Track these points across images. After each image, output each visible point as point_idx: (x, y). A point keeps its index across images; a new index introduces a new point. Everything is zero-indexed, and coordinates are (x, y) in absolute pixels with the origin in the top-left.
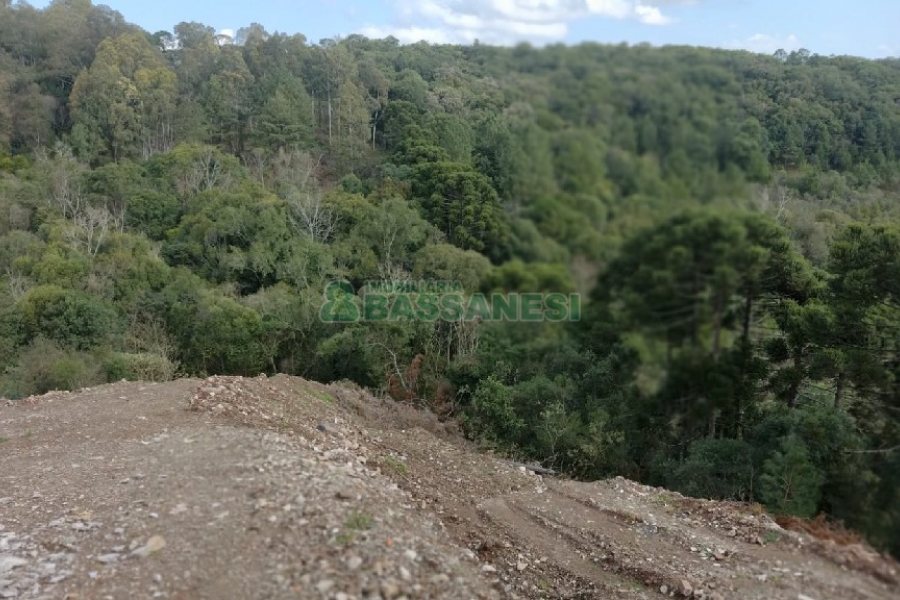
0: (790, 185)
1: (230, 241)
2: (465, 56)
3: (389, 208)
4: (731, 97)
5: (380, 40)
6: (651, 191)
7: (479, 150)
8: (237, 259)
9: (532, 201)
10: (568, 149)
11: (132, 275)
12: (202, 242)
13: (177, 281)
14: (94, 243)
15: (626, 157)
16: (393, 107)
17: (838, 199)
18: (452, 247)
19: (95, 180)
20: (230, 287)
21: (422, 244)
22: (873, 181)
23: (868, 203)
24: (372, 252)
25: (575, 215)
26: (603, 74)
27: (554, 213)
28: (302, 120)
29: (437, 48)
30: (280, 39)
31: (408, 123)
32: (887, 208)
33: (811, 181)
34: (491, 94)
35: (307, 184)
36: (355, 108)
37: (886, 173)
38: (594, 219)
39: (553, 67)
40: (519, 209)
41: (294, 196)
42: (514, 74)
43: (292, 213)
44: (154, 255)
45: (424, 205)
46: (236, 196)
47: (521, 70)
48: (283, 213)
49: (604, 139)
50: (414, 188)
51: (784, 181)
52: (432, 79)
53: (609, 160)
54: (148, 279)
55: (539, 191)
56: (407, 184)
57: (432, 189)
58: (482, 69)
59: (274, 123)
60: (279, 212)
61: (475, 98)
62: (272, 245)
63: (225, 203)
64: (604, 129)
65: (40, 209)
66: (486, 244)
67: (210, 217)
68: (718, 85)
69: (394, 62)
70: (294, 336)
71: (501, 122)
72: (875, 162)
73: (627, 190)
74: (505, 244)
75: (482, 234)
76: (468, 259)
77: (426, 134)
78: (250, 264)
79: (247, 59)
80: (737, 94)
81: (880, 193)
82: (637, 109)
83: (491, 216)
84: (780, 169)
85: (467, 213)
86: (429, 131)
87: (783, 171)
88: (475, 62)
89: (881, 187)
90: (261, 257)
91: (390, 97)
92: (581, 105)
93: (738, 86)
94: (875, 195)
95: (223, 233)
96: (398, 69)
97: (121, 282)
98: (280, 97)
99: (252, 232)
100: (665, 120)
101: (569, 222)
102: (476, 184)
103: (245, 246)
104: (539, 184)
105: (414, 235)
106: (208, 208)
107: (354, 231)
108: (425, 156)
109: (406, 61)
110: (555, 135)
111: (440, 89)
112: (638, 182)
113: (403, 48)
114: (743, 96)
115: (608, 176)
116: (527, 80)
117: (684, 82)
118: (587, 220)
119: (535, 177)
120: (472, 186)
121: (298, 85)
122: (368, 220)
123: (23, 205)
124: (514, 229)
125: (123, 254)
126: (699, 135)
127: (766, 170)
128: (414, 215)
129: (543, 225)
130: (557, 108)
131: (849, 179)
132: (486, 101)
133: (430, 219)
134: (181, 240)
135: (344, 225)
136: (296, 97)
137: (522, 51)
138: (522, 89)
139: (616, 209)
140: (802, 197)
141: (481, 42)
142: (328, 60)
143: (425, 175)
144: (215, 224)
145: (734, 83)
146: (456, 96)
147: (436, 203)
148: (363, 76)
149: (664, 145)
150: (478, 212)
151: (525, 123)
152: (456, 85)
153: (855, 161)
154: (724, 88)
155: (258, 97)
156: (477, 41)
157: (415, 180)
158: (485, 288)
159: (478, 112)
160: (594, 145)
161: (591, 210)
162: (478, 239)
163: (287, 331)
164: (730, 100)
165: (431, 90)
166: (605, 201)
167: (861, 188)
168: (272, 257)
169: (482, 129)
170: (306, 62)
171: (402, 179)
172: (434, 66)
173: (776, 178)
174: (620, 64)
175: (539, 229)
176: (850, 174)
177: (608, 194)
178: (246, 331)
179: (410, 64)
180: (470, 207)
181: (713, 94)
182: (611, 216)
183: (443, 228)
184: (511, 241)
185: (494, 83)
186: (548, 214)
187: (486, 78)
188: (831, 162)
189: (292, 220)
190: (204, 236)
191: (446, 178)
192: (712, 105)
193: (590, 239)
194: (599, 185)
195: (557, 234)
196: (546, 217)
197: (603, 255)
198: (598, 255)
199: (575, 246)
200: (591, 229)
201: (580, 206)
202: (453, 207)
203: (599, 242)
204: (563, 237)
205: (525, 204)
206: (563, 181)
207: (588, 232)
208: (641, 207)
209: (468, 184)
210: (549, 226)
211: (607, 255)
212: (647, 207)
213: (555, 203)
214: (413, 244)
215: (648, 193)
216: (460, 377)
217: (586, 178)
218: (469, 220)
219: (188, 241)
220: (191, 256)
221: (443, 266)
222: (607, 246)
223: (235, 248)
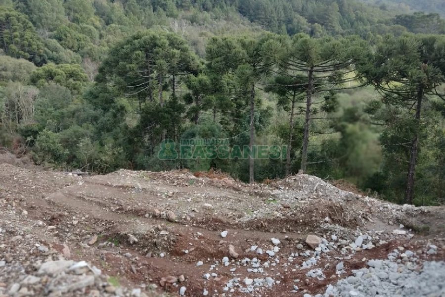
0: (187, 19)
6: (121, 22)
9: (55, 29)
15: (105, 3)
17: (208, 25)
18: (9, 57)
22: (222, 17)
23: (220, 27)
25: (81, 36)
27: (68, 35)
32: (228, 29)
33: (196, 17)
37: (227, 13)
38: (92, 38)
40: (47, 33)
51: (184, 17)
53: (96, 5)
55: (59, 22)
66: (30, 54)
72: (222, 7)
73: (107, 24)
74: (42, 54)
75: (27, 49)
76: (20, 64)
81: (225, 22)
83: (31, 38)
84: (181, 11)
85: (15, 37)
87: (183, 12)
89: (225, 19)
94: (223, 23)
101: (79, 40)
102: (18, 20)
104: (58, 18)
112: (113, 17)
115: (97, 14)
118: (88, 39)
119: (55, 14)
120: (15, 20)
124: (46, 45)
127: (175, 11)
129: (63, 42)
131: (211, 15)
139: (103, 32)
140: (193, 25)
150: (22, 36)
153: (214, 7)
158: (34, 81)
161: (90, 33)
162: (25, 52)
166: (96, 28)
167: (217, 20)
173: (180, 15)
175: (61, 45)
176: (212, 13)
177: (98, 23)
180: (17, 33)
182: (101, 36)
184: (45, 52)
186: (66, 36)
188: (203, 7)
193: (91, 49)
194: (92, 19)
195: (73, 47)
196: (64, 37)
197: (100, 57)
198: (97, 57)
199: (84, 53)
200: (92, 44)
201: (83, 31)
202: (6, 34)
203: (96, 50)
204: (76, 48)
205: (51, 30)
206: (72, 17)
207: (89, 45)
208: (116, 31)
209: (13, 19)
210: (67, 43)
211: (102, 57)
212: (119, 30)
213: (68, 29)
215: (119, 23)
216: (27, 132)
217: (84, 15)
218: (17, 41)
221: (5, 69)
222: (101, 53)
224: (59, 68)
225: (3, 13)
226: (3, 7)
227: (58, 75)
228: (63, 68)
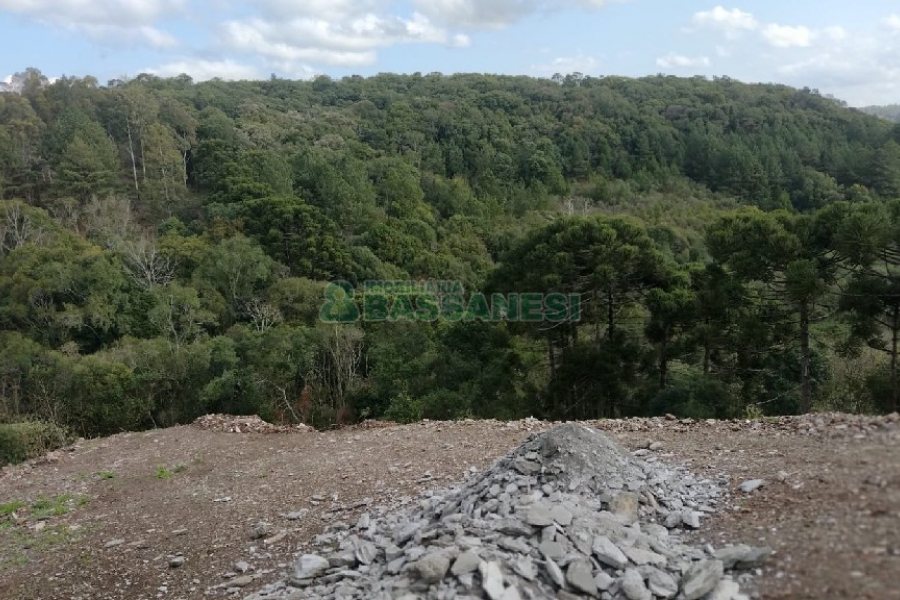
0: (586, 195)
1: (59, 300)
2: (265, 91)
3: (230, 248)
4: (524, 119)
5: (172, 78)
6: (469, 210)
7: (298, 184)
8: (72, 317)
9: (363, 230)
10: (385, 176)
13: (9, 348)
15: (439, 180)
16: (207, 146)
17: (626, 203)
18: (304, 279)
20: (71, 346)
21: (269, 281)
22: (653, 186)
23: (652, 206)
24: (219, 294)
25: (408, 238)
26: (405, 104)
27: (388, 237)
28: (107, 165)
29: (232, 85)
30: (69, 82)
31: (223, 161)
32: (667, 208)
33: (602, 190)
34: (300, 128)
35: (128, 230)
36: (170, 152)
37: (662, 178)
38: (425, 240)
39: (355, 99)
40: (352, 237)
41: (119, 244)
42: (317, 106)
43: (125, 262)
45: (263, 242)
46: (54, 251)
47: (324, 104)
48: (116, 263)
49: (416, 165)
50: (247, 225)
51: (579, 192)
52: (235, 116)
53: (423, 184)
55: (366, 219)
56: (239, 222)
57: (268, 224)
58: (286, 104)
59: (77, 170)
60: (112, 263)
61: (285, 132)
62: (110, 298)
63: (45, 260)
64: (414, 155)
66: (332, 274)
67: (30, 275)
68: (510, 108)
69: (194, 100)
70: (170, 386)
71: (320, 153)
72: (651, 169)
73: (445, 214)
74: (350, 272)
75: (327, 264)
76: (322, 289)
77: (246, 171)
78: (87, 319)
79: (34, 104)
80: (527, 116)
81: (660, 195)
82: (442, 135)
83: (333, 246)
84: (572, 182)
85: (309, 245)
86: (246, 167)
87: (576, 183)
88: (275, 97)
89: (660, 191)
90: (100, 312)
91: (198, 137)
92: (389, 133)
93: (526, 109)
94: (655, 198)
95: (50, 290)
96: (198, 107)
98: (78, 143)
99: (83, 287)
100: (468, 144)
101: (405, 246)
102: (313, 216)
103: (79, 302)
104: (365, 212)
105: (262, 271)
106: (27, 266)
107: (196, 275)
108: (250, 193)
109: (206, 99)
110: (370, 164)
111: (251, 125)
112: (454, 202)
113: (199, 86)
114: (532, 116)
115: (426, 200)
116: (330, 113)
117: (480, 107)
118: (420, 243)
119: (361, 205)
120: (309, 218)
121: (98, 129)
122: (209, 261)
124: (354, 257)
126: (502, 155)
127: (562, 184)
128: (258, 252)
129: (379, 251)
130: (366, 138)
131: (631, 185)
132: (296, 135)
133: (272, 255)
135: (181, 270)
136: (97, 142)
137: (322, 84)
138: (329, 121)
139: (441, 229)
140: (597, 205)
141: (278, 76)
142: (126, 102)
143: (257, 212)
144: (38, 283)
145: (523, 106)
146: (266, 132)
147: (275, 239)
148: (165, 116)
149: (471, 168)
150: (319, 244)
151: (340, 154)
152: (263, 121)
153: (635, 169)
154: (515, 111)
155: (53, 148)
156: (273, 76)
157: (245, 217)
159: (290, 146)
160: (408, 171)
161: (421, 233)
162: (324, 270)
163: (160, 383)
164: (522, 122)
165: (239, 127)
166: (429, 223)
167: (644, 193)
168: (112, 309)
169: (299, 163)
170: (100, 105)
171: (231, 218)
172: (237, 103)
173: (572, 189)
174: (418, 94)
175: (377, 254)
176: (633, 181)
177: (430, 216)
178: (119, 387)
179: (211, 102)
180: (312, 239)
181: (507, 118)
182: (439, 237)
183: (287, 263)
184: (354, 269)
185: (299, 116)
186: (383, 239)
187: (291, 112)
188: (614, 173)
189: (126, 269)
190: (26, 297)
191: (282, 213)
192: (508, 127)
193: (426, 260)
194: (420, 208)
195: (395, 258)
196: (381, 243)
199: (413, 268)
200: (426, 251)
201: (410, 229)
202: (293, 240)
203: (434, 262)
204: (400, 260)
205: (356, 233)
206: (387, 207)
207: (423, 254)
208: (465, 227)
209: (305, 216)
210: (386, 251)
212: (470, 224)
213: (387, 228)
214: (259, 281)
215: (467, 212)
216: (360, 401)
217: (407, 203)
218: (312, 252)
219: (7, 304)
220: (15, 320)
221: (300, 300)
222: (442, 265)
223: (69, 306)
225: (290, 208)
226: (288, 199)
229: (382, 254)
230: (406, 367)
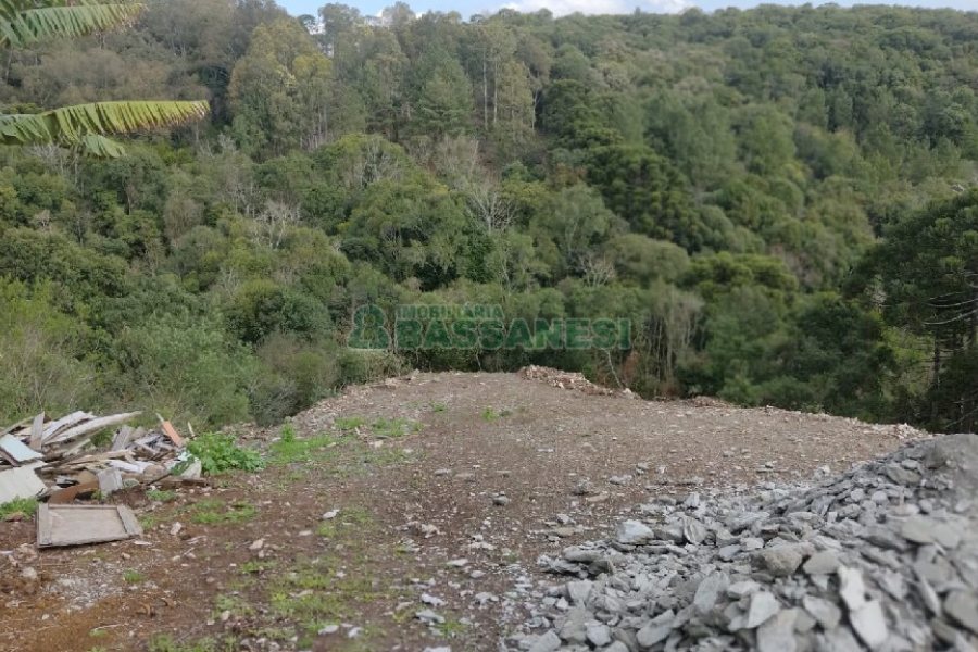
1: (406, 235)
2: (626, 27)
3: (570, 197)
4: (939, 62)
5: (532, 14)
6: (851, 172)
7: (653, 131)
8: (416, 254)
9: (716, 187)
10: (751, 125)
11: (317, 271)
12: (377, 235)
13: (360, 276)
14: (276, 239)
15: (817, 133)
16: (559, 87)
18: (644, 237)
19: (265, 173)
20: (414, 281)
21: (606, 236)
24: (553, 245)
25: (769, 199)
26: (787, 40)
27: (745, 198)
28: (461, 104)
29: (593, 19)
30: (434, 17)
31: (574, 103)
34: (660, 69)
35: (474, 172)
36: (520, 91)
38: (791, 204)
39: (727, 35)
40: (702, 195)
41: (464, 184)
42: (683, 44)
43: (469, 204)
44: (334, 250)
45: (605, 193)
46: (407, 188)
47: (690, 40)
48: (461, 205)
49: (791, 114)
50: (590, 174)
52: (591, 54)
53: (797, 138)
54: (332, 274)
55: (722, 174)
56: (583, 170)
57: (612, 175)
58: (647, 41)
59: (433, 108)
60: (456, 203)
61: (642, 73)
62: (451, 239)
63: (398, 195)
64: (791, 104)
65: (215, 204)
66: (675, 234)
67: (383, 210)
68: (922, 49)
69: (551, 37)
71: (679, 97)
73: (820, 175)
74: (695, 233)
75: (670, 222)
76: (663, 250)
77: (595, 115)
78: (429, 259)
79: (401, 41)
80: (945, 59)
82: (828, 79)
83: (681, 203)
85: (653, 200)
86: (596, 111)
88: (637, 33)
90: (441, 250)
91: (551, 76)
92: (762, 76)
93: (946, 50)
95: (400, 226)
96: (555, 45)
97: (307, 277)
98: (438, 81)
99: (428, 226)
100: (862, 91)
101: (764, 208)
102: (662, 168)
103: (423, 240)
104: (721, 166)
105: (600, 225)
106: (380, 200)
107: (533, 223)
108: (597, 139)
109: (564, 36)
110: (735, 111)
111: (604, 65)
112: (833, 160)
113: (558, 21)
114: (952, 60)
115: (799, 156)
116: (698, 51)
117: (882, 47)
118: (783, 206)
119: (717, 158)
120: (657, 170)
121: (455, 66)
122: (548, 210)
123: (197, 200)
124: (702, 217)
125: (305, 249)
126: (904, 106)
128: (598, 203)
129: (733, 212)
130: (735, 82)
132: (655, 76)
133: (612, 208)
134: (355, 235)
135: (520, 216)
136: (454, 80)
137: (691, 18)
138: (695, 61)
139: (812, 192)
142: (485, 39)
143: (602, 160)
144: (390, 217)
145: (940, 46)
146: (622, 72)
147: (618, 191)
148: (522, 54)
149: (861, 119)
150: (665, 200)
151: (701, 99)
152: (620, 60)
154: (928, 52)
155: (414, 85)
156: (638, 10)
157: (590, 165)
159: (645, 89)
160: (780, 121)
161: (787, 196)
162: (666, 227)
164: (937, 67)
165: (593, 66)
166: (799, 185)
168: (452, 251)
169: (653, 108)
170: (461, 41)
171: (576, 165)
172: (595, 40)
174: (805, 29)
175: (729, 216)
177: (799, 175)
179: (568, 39)
180: (657, 194)
181: (918, 59)
182: (808, 201)
183: (627, 217)
184: (701, 231)
185: (661, 55)
186: (739, 199)
187: (651, 51)
189: (469, 211)
190: (379, 229)
191: (629, 163)
192: (917, 72)
193: (787, 227)
194: (789, 166)
195: (750, 222)
196: (736, 203)
197: (803, 243)
198: (798, 244)
199: (771, 235)
200: (789, 216)
201: (773, 190)
202: (637, 194)
203: (798, 230)
204: (756, 225)
205: (709, 189)
206: (748, 162)
207: (785, 219)
208: (843, 190)
209: (653, 168)
210: (740, 213)
211: (808, 244)
212: (850, 189)
213: (745, 187)
214: (596, 234)
215: (849, 173)
216: (690, 376)
217: (775, 159)
218: (656, 208)
219: (362, 235)
220: (367, 251)
221: (636, 259)
222: (807, 234)
223: (415, 243)
224: (740, 261)
225: (638, 158)
226: (636, 148)
227: (741, 274)
228: (749, 262)
229: (736, 216)
230: (747, 346)
